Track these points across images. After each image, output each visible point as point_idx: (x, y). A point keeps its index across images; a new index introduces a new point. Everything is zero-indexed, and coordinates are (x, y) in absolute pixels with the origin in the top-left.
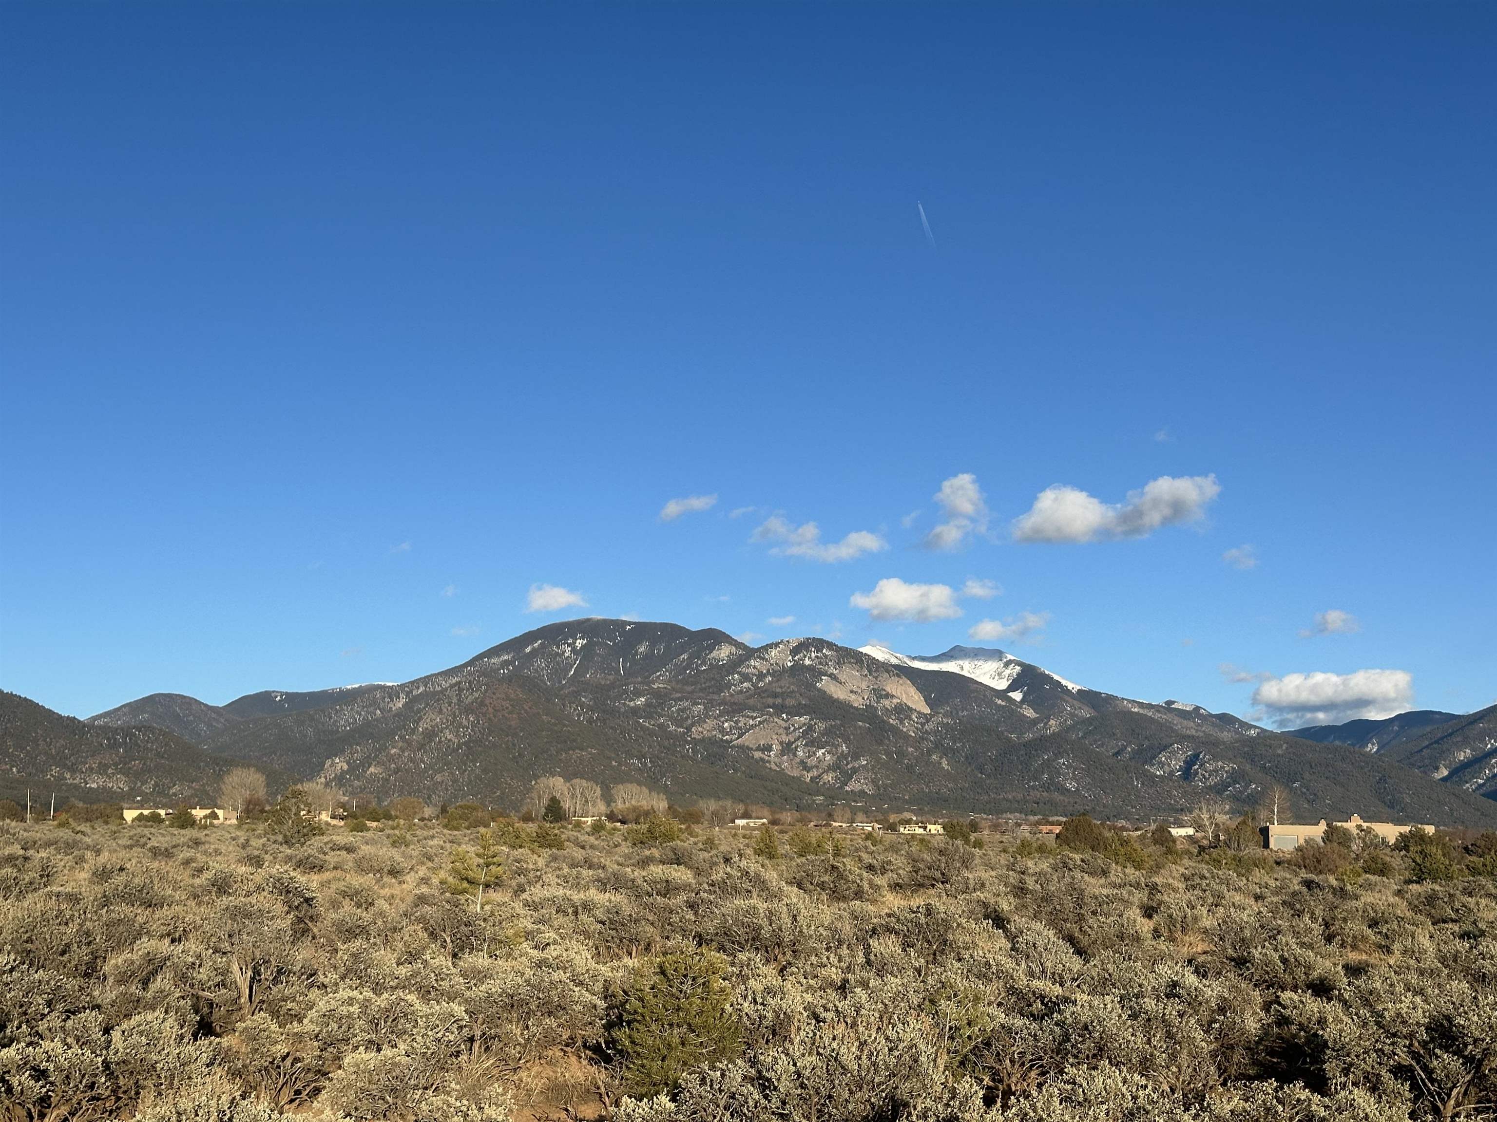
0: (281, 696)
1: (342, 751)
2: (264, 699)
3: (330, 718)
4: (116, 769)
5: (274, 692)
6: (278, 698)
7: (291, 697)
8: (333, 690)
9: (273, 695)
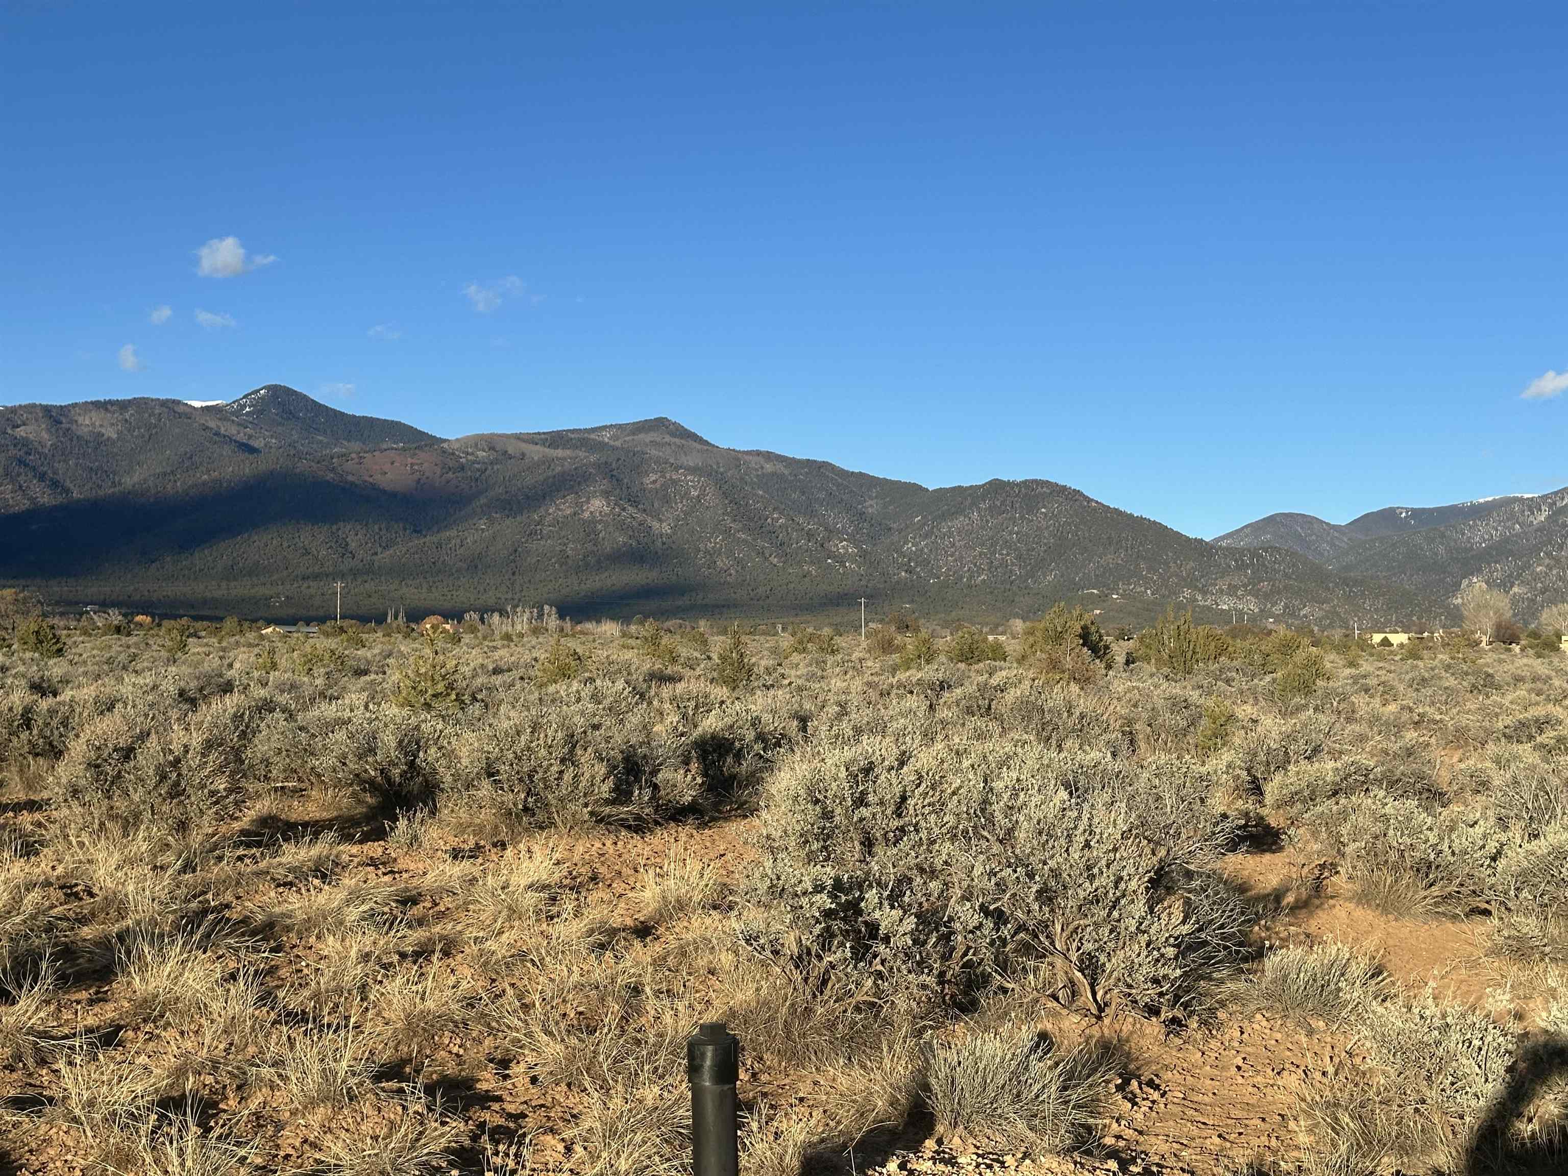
0: (1407, 512)
1: (1479, 571)
2: (1388, 516)
3: (1463, 534)
4: (1246, 590)
5: (1398, 508)
6: (1404, 515)
7: (1416, 513)
8: (1463, 504)
9: (1398, 511)
